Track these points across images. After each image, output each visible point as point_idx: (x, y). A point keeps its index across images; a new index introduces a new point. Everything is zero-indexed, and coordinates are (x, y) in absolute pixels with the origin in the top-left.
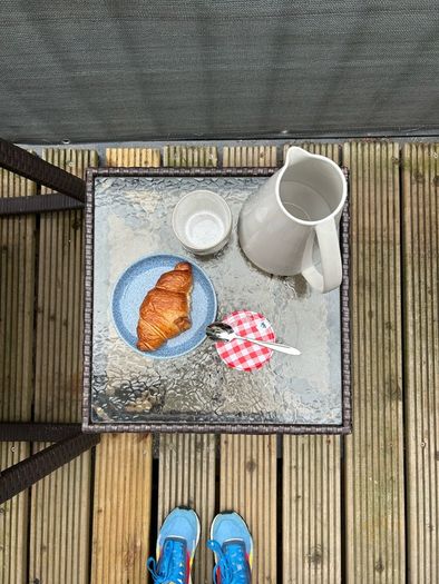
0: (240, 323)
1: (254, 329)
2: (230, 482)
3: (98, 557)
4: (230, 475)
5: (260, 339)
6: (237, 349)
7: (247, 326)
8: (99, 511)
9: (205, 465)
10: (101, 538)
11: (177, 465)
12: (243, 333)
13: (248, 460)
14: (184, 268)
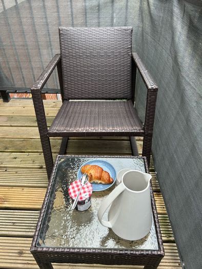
0: (88, 187)
1: (85, 192)
2: (17, 242)
3: (6, 189)
4: (20, 242)
5: (80, 194)
6: (78, 186)
7: (86, 190)
8: (23, 189)
9: (28, 230)
10: (13, 190)
11: (32, 218)
12: (83, 188)
13: (24, 252)
14: (111, 180)
